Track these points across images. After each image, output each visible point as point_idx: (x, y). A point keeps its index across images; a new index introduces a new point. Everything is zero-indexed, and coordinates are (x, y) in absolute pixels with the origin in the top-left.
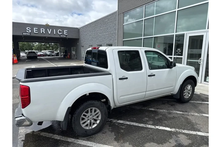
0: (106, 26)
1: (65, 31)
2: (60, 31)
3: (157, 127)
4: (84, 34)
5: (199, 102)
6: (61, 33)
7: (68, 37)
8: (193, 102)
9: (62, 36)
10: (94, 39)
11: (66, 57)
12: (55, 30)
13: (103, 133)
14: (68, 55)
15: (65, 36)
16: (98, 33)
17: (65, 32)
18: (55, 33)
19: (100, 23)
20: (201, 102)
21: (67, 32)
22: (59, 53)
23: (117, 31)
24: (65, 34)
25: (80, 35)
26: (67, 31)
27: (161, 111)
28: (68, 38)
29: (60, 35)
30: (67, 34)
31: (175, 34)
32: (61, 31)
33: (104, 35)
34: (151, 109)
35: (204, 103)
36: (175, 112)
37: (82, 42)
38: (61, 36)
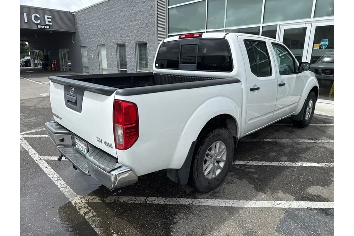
0: (132, 10)
1: (46, 17)
2: (36, 17)
3: (299, 164)
4: (85, 25)
5: (321, 125)
6: (39, 21)
7: (52, 29)
8: (313, 125)
9: (42, 27)
10: (109, 33)
11: (49, 68)
12: (26, 14)
13: (228, 183)
14: (52, 63)
15: (48, 27)
16: (116, 22)
17: (47, 20)
18: (26, 21)
19: (121, 5)
20: (323, 125)
21: (50, 20)
22: (30, 61)
23: (155, 20)
24: (47, 23)
25: (78, 25)
26: (50, 17)
27: (283, 141)
28: (52, 31)
29: (38, 24)
30: (51, 24)
31: (261, 25)
32: (39, 16)
33: (129, 25)
34: (267, 140)
35: (328, 126)
36: (301, 140)
37: (81, 38)
38: (39, 26)
